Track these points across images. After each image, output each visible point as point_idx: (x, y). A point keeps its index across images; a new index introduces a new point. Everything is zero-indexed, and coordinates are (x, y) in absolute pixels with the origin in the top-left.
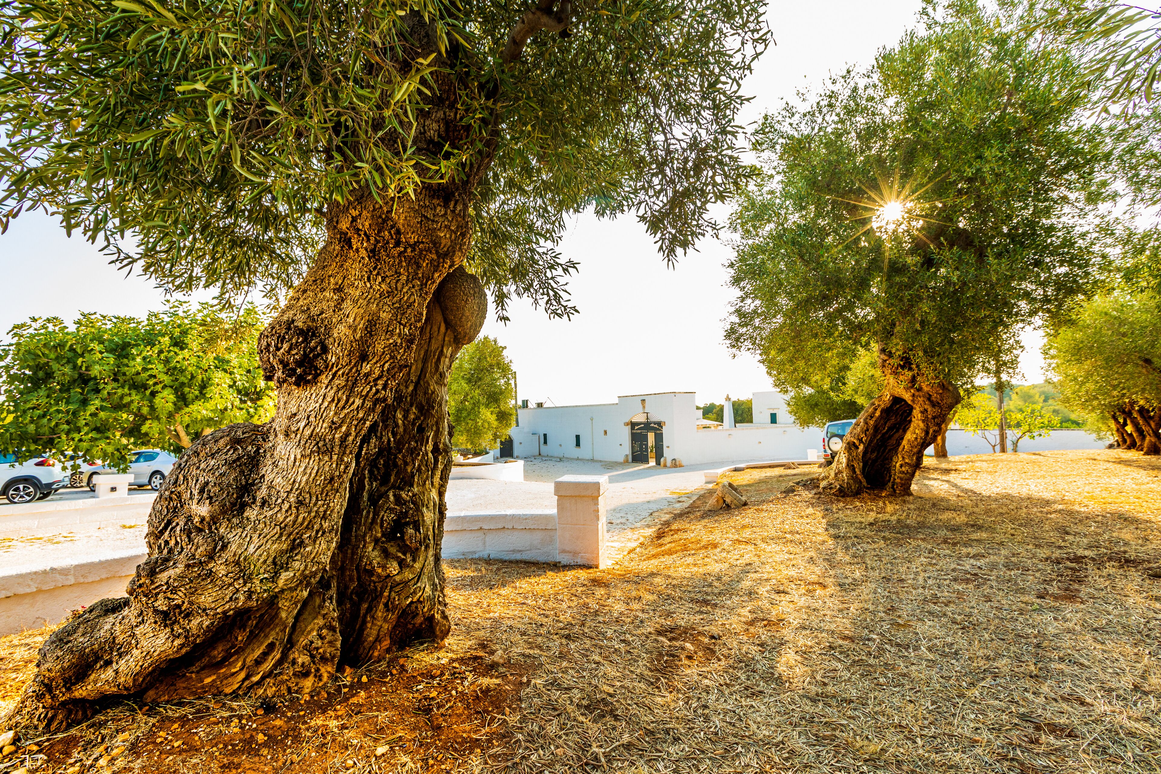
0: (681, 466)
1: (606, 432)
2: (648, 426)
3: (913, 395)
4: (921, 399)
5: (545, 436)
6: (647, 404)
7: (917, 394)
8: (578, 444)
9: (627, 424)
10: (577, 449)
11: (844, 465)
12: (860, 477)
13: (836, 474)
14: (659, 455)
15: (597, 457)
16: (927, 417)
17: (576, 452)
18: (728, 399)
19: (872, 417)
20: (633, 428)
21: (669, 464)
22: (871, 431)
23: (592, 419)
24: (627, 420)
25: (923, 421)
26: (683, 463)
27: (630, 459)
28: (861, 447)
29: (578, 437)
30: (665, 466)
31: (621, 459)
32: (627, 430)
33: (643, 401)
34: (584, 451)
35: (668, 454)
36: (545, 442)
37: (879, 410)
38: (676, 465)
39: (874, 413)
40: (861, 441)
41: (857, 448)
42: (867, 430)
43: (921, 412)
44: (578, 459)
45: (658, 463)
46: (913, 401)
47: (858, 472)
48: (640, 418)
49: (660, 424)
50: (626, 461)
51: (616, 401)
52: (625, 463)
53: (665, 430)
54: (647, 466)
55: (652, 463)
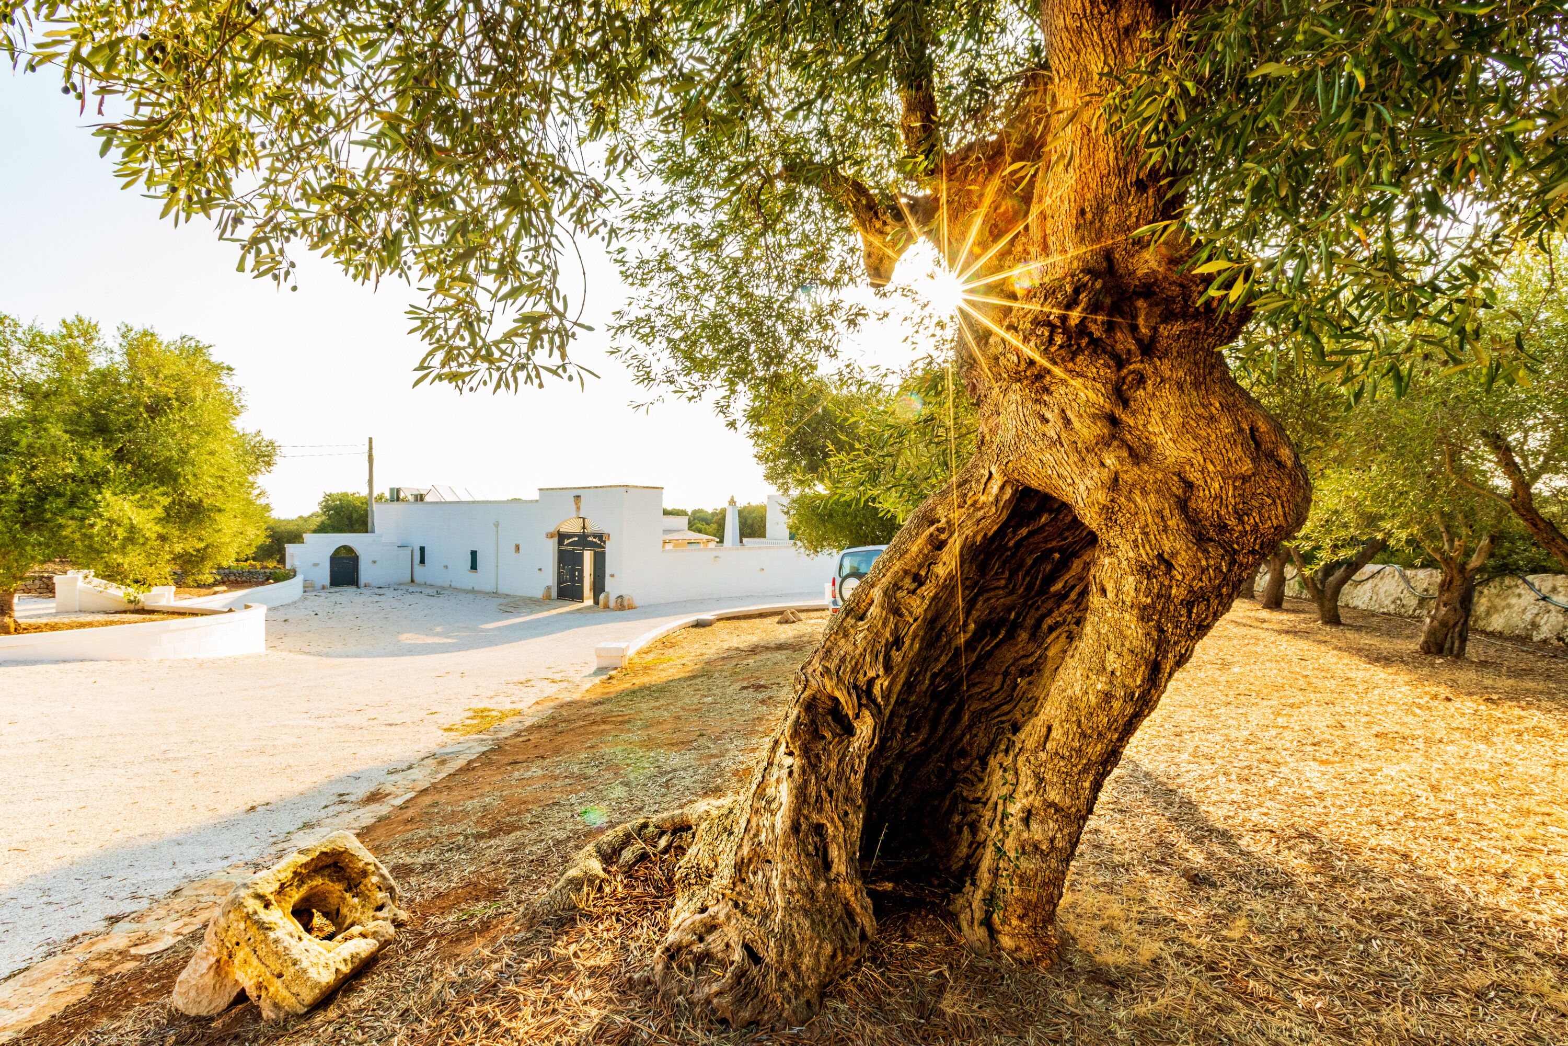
0: (631, 608)
1: (517, 548)
2: (583, 540)
3: (1115, 483)
4: (1147, 504)
5: (422, 550)
6: (583, 504)
7: (1130, 474)
8: (474, 567)
9: (551, 536)
10: (473, 574)
11: (781, 821)
12: (847, 890)
13: (740, 867)
14: (599, 587)
15: (503, 589)
16: (1164, 596)
17: (468, 579)
18: (732, 502)
19: (919, 581)
20: (560, 543)
21: (612, 604)
22: (911, 647)
23: (497, 525)
24: (552, 529)
25: (1145, 613)
26: (637, 602)
27: (554, 593)
28: (865, 728)
29: (474, 554)
30: (606, 607)
31: (539, 593)
32: (552, 544)
33: (578, 497)
34: (483, 579)
35: (613, 588)
36: (422, 561)
37: (955, 545)
38: (623, 605)
39: (929, 561)
40: (864, 694)
41: (849, 730)
42: (897, 642)
43: (1144, 570)
44: (473, 591)
45: (596, 602)
46: (1109, 513)
47: (840, 866)
48: (573, 527)
49: (600, 536)
50: (548, 597)
51: (536, 496)
52: (545, 601)
53: (609, 547)
54: (577, 606)
55: (589, 602)
